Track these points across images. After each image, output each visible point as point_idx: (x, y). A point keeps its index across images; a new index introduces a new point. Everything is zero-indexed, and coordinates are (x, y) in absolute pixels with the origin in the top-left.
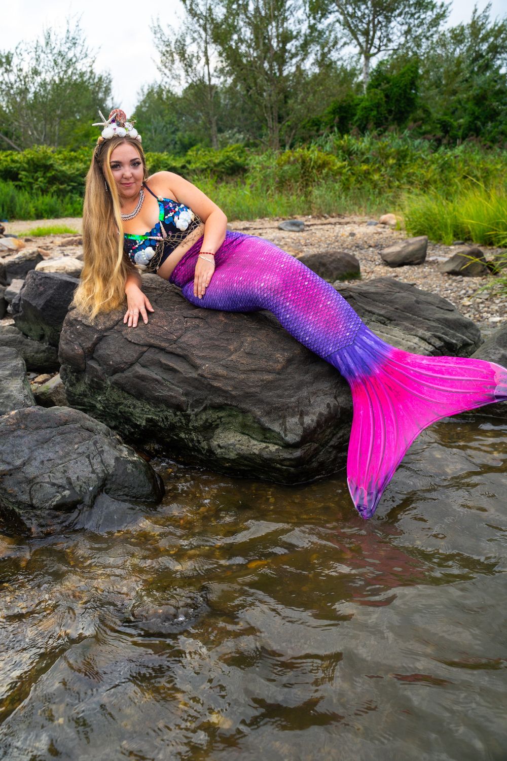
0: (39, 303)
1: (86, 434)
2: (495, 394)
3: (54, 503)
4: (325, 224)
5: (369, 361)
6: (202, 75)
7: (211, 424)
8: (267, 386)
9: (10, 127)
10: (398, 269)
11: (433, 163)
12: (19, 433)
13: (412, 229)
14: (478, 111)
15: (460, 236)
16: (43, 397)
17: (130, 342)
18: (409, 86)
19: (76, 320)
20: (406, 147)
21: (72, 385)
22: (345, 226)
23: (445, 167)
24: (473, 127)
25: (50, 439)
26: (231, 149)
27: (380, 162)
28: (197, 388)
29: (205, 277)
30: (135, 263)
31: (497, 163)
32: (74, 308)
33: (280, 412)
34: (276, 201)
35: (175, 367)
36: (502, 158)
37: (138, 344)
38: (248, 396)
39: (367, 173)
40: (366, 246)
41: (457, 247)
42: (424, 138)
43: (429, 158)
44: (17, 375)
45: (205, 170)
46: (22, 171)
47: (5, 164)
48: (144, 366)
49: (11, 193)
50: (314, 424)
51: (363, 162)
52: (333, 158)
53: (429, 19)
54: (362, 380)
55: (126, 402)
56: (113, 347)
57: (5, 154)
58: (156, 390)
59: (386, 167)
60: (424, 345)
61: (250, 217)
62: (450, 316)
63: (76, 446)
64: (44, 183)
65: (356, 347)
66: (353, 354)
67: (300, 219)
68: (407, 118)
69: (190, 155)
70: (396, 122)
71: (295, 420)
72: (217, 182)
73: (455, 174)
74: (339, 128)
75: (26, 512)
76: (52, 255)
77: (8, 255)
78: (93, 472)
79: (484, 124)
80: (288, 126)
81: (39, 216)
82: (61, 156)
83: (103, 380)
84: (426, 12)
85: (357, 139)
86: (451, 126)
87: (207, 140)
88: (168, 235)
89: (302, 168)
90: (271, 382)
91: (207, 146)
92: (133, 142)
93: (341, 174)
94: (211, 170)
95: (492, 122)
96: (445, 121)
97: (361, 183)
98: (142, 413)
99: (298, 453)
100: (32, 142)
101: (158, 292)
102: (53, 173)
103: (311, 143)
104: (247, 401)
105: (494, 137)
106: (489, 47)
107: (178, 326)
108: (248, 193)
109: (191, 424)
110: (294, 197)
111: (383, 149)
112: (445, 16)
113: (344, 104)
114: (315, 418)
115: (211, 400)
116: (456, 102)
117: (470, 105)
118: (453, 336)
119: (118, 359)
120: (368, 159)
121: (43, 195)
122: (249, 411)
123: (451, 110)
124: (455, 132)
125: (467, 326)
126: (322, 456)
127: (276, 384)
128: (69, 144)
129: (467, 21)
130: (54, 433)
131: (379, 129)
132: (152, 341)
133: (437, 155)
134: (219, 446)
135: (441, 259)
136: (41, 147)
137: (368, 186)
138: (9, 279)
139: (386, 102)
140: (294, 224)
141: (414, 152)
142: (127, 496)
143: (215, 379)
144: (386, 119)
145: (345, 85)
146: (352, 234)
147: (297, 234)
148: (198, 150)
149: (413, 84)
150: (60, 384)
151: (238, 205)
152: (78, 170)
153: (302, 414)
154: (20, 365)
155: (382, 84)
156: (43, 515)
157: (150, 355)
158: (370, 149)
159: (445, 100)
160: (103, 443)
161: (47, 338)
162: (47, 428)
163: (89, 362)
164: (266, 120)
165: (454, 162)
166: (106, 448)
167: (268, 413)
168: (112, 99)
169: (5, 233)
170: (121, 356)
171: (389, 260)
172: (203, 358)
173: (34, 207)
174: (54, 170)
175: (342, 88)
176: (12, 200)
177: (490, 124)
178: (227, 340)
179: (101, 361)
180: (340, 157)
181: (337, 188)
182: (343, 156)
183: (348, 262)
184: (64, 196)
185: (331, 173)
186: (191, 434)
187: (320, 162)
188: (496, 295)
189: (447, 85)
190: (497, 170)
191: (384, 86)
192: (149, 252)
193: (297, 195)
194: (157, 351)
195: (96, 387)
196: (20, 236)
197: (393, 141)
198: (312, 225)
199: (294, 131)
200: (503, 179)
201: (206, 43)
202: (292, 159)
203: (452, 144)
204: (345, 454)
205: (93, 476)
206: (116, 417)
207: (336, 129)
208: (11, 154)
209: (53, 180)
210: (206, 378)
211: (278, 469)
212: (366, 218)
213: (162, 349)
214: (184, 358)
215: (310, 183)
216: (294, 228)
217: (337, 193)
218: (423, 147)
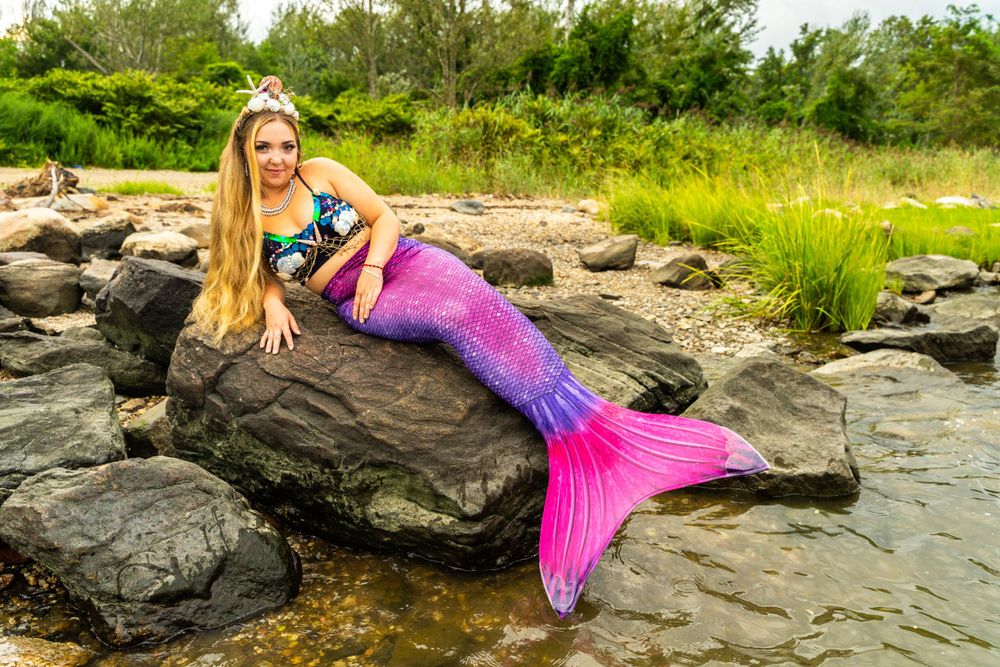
0: (138, 304)
1: (202, 497)
2: (727, 467)
3: (152, 593)
4: (509, 207)
5: (571, 413)
7: (369, 486)
8: (444, 441)
9: (93, 39)
10: (600, 275)
11: (647, 138)
12: (110, 495)
13: (618, 222)
14: (703, 76)
15: (677, 235)
16: (136, 435)
17: (268, 373)
18: (621, 39)
19: (195, 339)
20: (615, 115)
21: (182, 424)
22: (535, 211)
23: (661, 144)
24: (697, 95)
25: (152, 504)
26: (394, 100)
27: (581, 132)
28: (353, 440)
29: (369, 297)
30: (277, 271)
31: (724, 143)
32: (192, 323)
33: (457, 475)
34: (449, 172)
35: (327, 411)
36: (731, 138)
37: (278, 378)
38: (418, 453)
39: (565, 145)
40: (561, 241)
41: (673, 248)
42: (637, 106)
43: (642, 131)
44: (101, 405)
45: (360, 123)
46: (108, 101)
47: (83, 89)
48: (284, 407)
49: (89, 130)
50: (500, 492)
51: (560, 131)
52: (522, 123)
54: (564, 438)
55: (256, 451)
56: (244, 379)
57: (84, 76)
58: (299, 439)
59: (589, 140)
60: (633, 384)
61: (415, 191)
62: (666, 350)
63: (188, 514)
64: (138, 121)
65: (557, 397)
66: (553, 404)
67: (478, 198)
68: (616, 79)
69: (340, 103)
70: (602, 84)
71: (477, 485)
72: (375, 143)
73: (673, 153)
74: (531, 85)
75: (109, 606)
76: (146, 224)
77: (82, 218)
78: (209, 549)
79: (711, 93)
80: (468, 77)
81: (128, 164)
82: (164, 88)
83: (227, 422)
85: (555, 101)
86: (671, 92)
87: (362, 84)
88: (324, 240)
89: (484, 133)
90: (449, 436)
91: (362, 91)
92: (288, 120)
93: (532, 144)
94: (367, 127)
95: (721, 90)
96: (663, 86)
97: (557, 157)
98: (277, 468)
99: (478, 528)
100: (123, 63)
101: (307, 307)
102: (152, 109)
103: (496, 101)
104: (418, 460)
105: (722, 110)
107: (332, 356)
108: (413, 160)
109: (342, 485)
110: (472, 170)
111: (586, 116)
113: (541, 56)
114: (501, 484)
115: (371, 456)
116: (677, 63)
117: (694, 69)
118: (670, 375)
119: (251, 396)
120: (566, 127)
121: (135, 136)
122: (419, 473)
123: (672, 72)
124: (676, 101)
125: (686, 364)
126: (507, 532)
127: (455, 438)
128: (176, 70)
130: (158, 496)
131: (582, 91)
132: (297, 375)
133: (651, 128)
134: (377, 514)
135: (652, 264)
136: (137, 72)
137: (565, 161)
138: (85, 255)
139: (591, 56)
140: (471, 205)
141: (624, 123)
142: (252, 581)
143: (377, 430)
144: (591, 78)
145: (543, 33)
146: (544, 224)
147: (474, 218)
148: (350, 96)
149: (625, 36)
150: (162, 419)
151: (401, 174)
152: (187, 108)
153: (485, 478)
154: (107, 391)
155: (588, 33)
156: (134, 610)
157: (293, 392)
158: (569, 115)
159: (665, 59)
160: (225, 509)
161: (143, 350)
162: (149, 488)
163: (209, 397)
164: (441, 67)
165: (672, 138)
166: (228, 516)
167: (443, 476)
168: (239, 16)
169: (78, 186)
170: (255, 391)
171: (589, 262)
172: (364, 400)
173: (121, 152)
174: (153, 105)
175: (539, 36)
176: (91, 138)
177: (717, 93)
178: (395, 378)
179: (228, 396)
180: (532, 122)
181: (526, 161)
182: (535, 122)
183: (539, 263)
184: (165, 141)
185: (520, 142)
186: (341, 498)
187: (507, 127)
188: (720, 316)
189: (667, 41)
190: (724, 151)
191: (591, 37)
192: (297, 259)
193: (475, 167)
194: (303, 388)
195: (218, 429)
196: (100, 191)
197: (598, 107)
198: (493, 207)
199: (475, 84)
200: (732, 163)
202: (472, 121)
203: (670, 117)
204: (536, 529)
205: (209, 555)
206: (240, 469)
207: (528, 87)
208: (94, 77)
209: (150, 119)
210: (366, 427)
211: (452, 548)
212: (561, 202)
213: (310, 386)
214: (338, 399)
215: (492, 153)
216: (471, 210)
217: (526, 168)
218: (635, 117)
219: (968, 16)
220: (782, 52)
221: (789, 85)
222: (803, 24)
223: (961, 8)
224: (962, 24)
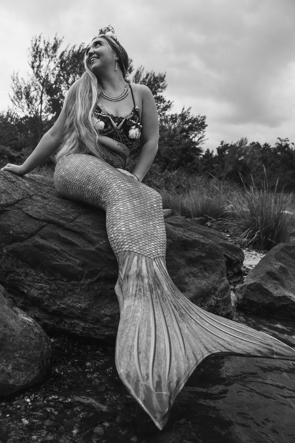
6: (37, 109)
11: (162, 177)
14: (183, 156)
17: (31, 216)
23: (167, 180)
24: (180, 163)
28: (94, 260)
35: (74, 241)
37: (38, 219)
43: (160, 174)
48: (42, 238)
53: (162, 107)
55: (18, 270)
56: (13, 220)
58: (54, 260)
69: (24, 152)
79: (186, 163)
84: (161, 103)
86: (170, 161)
95: (190, 162)
96: (166, 158)
106: (189, 127)
112: (170, 107)
115: (106, 271)
116: (172, 150)
117: (179, 153)
119: (19, 230)
123: (170, 153)
124: (172, 165)
129: (179, 112)
132: (51, 218)
133: (163, 173)
157: (48, 229)
165: (172, 179)
170: (21, 227)
177: (189, 163)
194: (55, 227)
201: (42, 92)
210: (103, 252)
213: (60, 226)
214: (81, 234)
218: (156, 168)
219: (285, 142)
220: (213, 151)
221: (216, 164)
222: (222, 141)
223: (283, 139)
224: (283, 145)
